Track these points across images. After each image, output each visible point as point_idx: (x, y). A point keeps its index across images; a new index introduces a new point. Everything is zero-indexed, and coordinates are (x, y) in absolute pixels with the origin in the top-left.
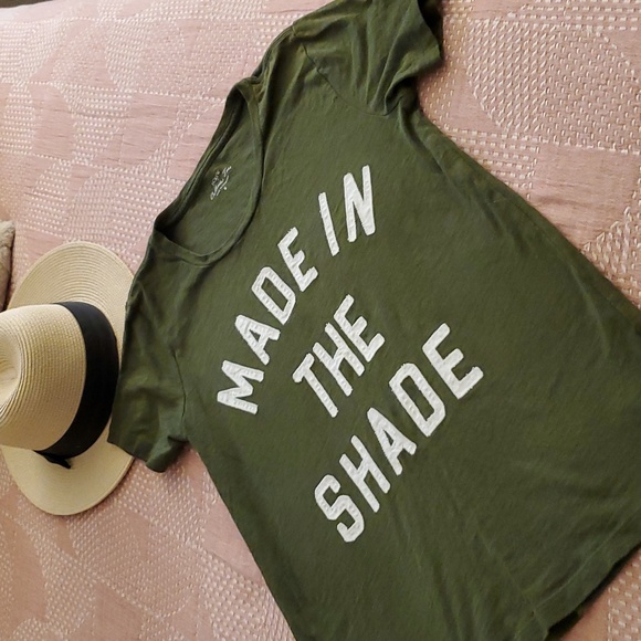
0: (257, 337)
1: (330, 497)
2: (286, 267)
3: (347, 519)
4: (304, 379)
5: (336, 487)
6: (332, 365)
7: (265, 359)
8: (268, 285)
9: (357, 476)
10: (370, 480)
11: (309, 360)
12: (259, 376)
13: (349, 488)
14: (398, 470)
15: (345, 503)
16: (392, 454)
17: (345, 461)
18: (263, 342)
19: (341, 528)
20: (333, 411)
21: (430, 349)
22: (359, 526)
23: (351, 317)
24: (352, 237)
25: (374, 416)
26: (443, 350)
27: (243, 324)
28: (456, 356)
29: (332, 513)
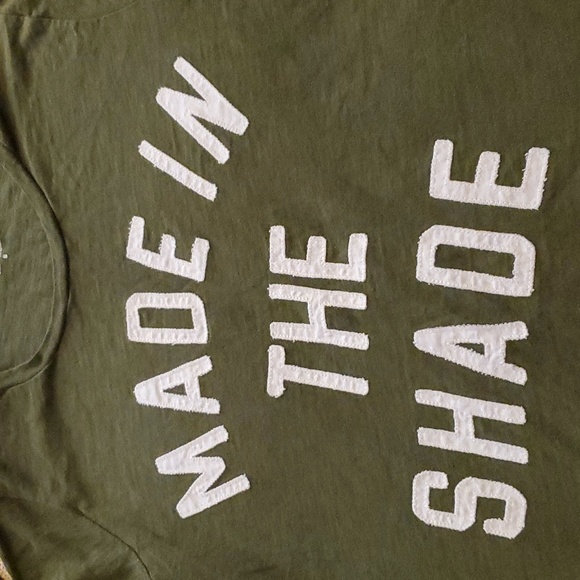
0: (180, 390)
1: (442, 500)
2: (157, 272)
3: (490, 508)
4: (286, 383)
5: (440, 480)
6: (315, 331)
7: (212, 407)
8: (149, 317)
9: (462, 439)
10: (486, 428)
11: (276, 354)
12: (219, 435)
13: (460, 466)
14: (519, 376)
15: (471, 489)
16: (493, 364)
17: (427, 437)
18: (194, 389)
19: (492, 527)
20: (360, 387)
21: (442, 186)
22: (516, 503)
23: (296, 248)
24: (222, 154)
25: (426, 340)
26: (463, 170)
27: (149, 393)
28: (489, 163)
29: (461, 519)
